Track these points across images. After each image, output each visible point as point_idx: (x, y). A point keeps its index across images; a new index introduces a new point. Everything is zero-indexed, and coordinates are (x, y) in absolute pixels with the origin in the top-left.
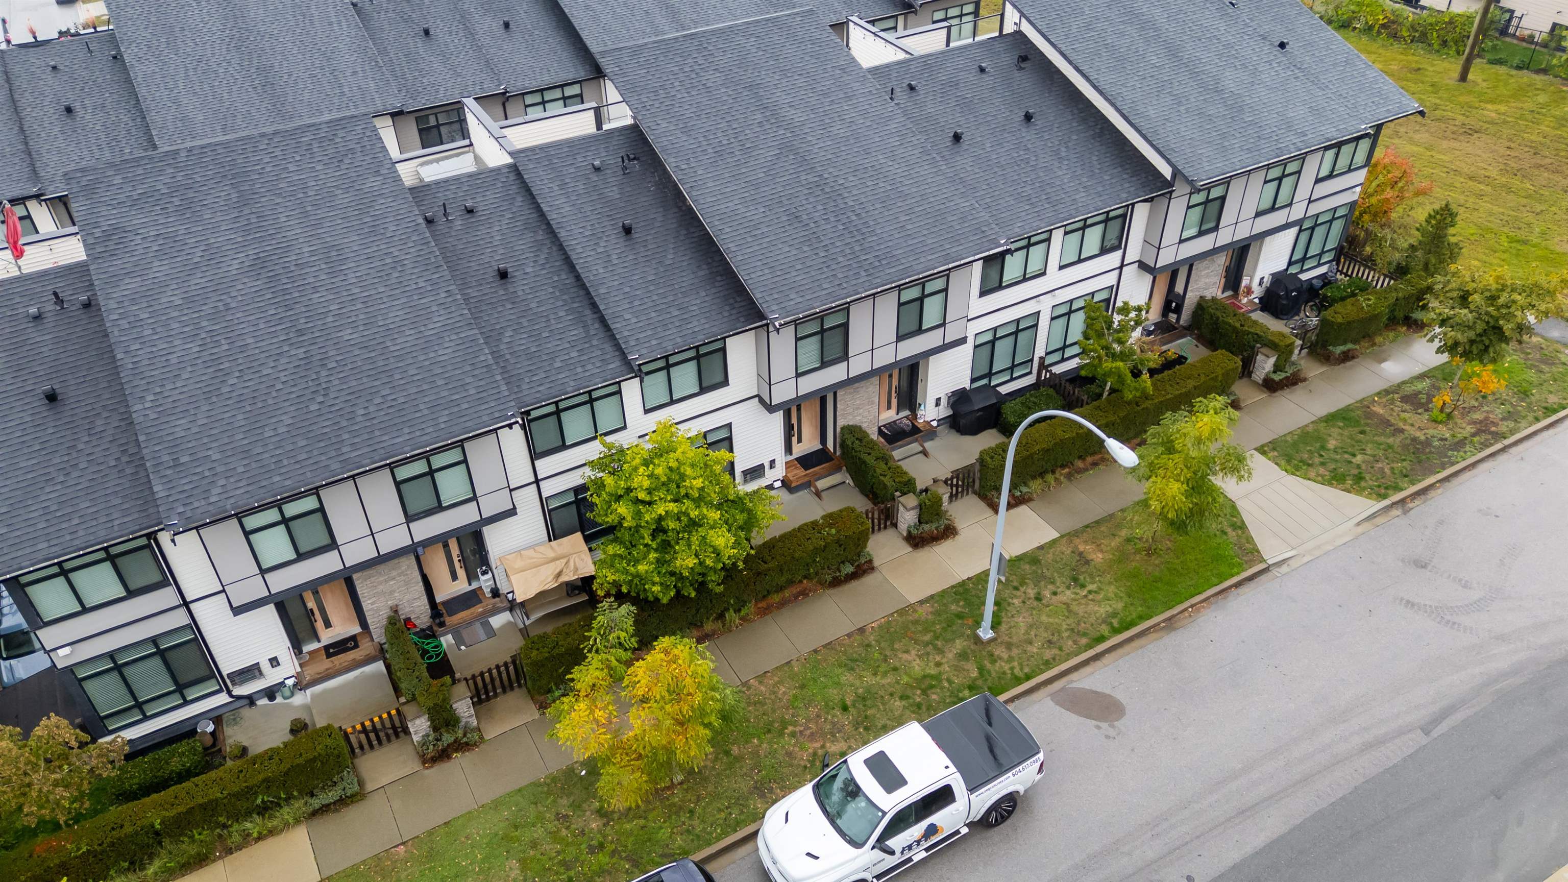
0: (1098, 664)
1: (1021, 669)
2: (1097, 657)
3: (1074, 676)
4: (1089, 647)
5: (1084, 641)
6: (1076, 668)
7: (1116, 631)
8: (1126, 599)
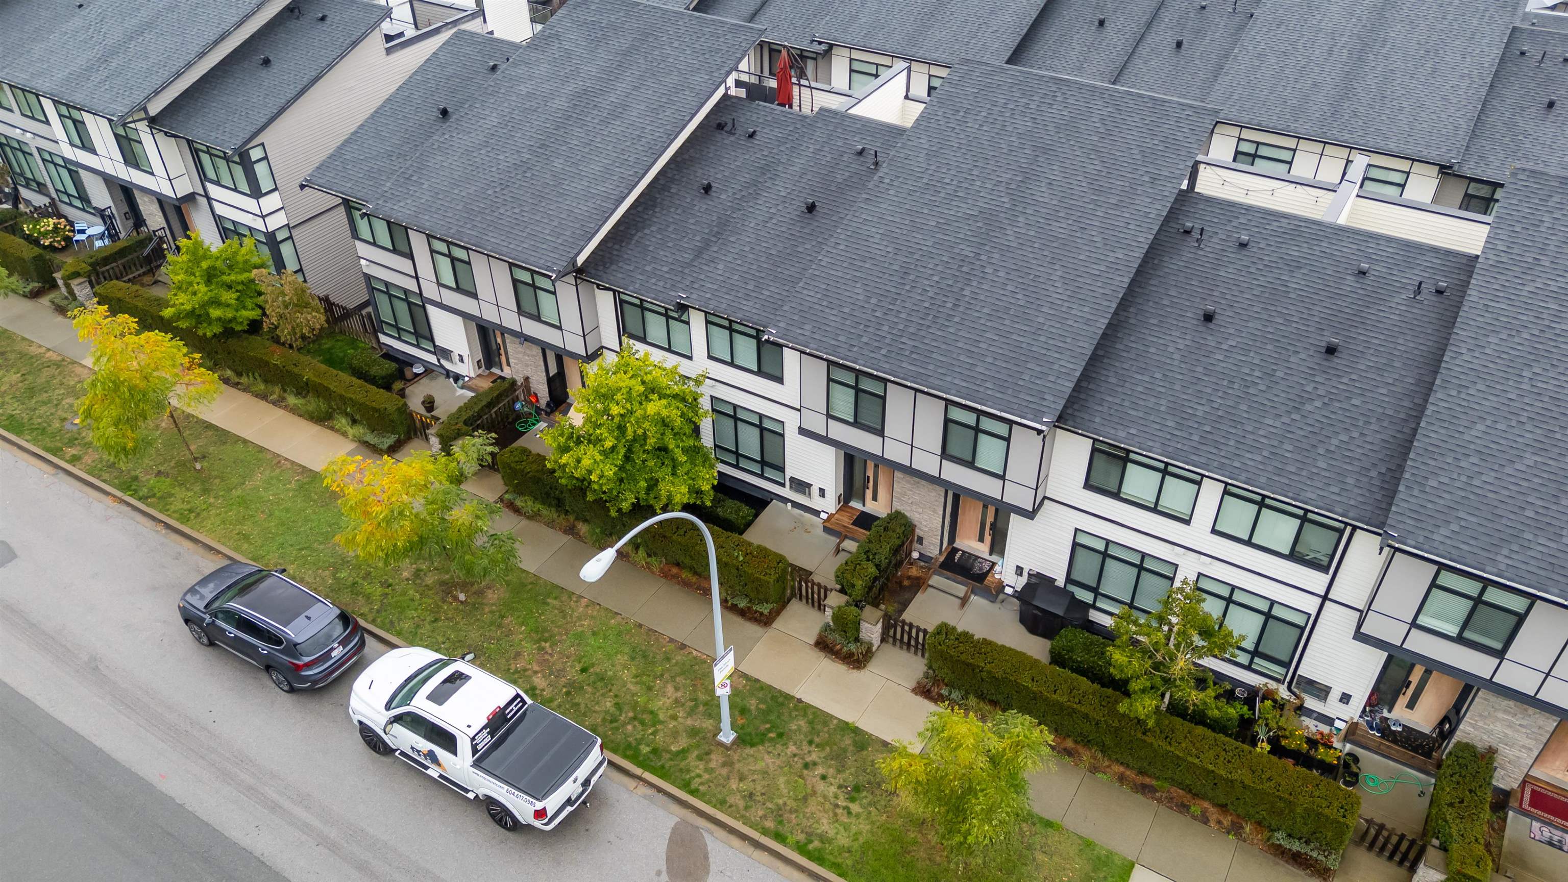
0: (750, 850)
1: (702, 784)
2: (757, 845)
3: (721, 833)
4: (765, 832)
5: (770, 824)
6: (732, 831)
7: (801, 849)
8: (856, 846)
